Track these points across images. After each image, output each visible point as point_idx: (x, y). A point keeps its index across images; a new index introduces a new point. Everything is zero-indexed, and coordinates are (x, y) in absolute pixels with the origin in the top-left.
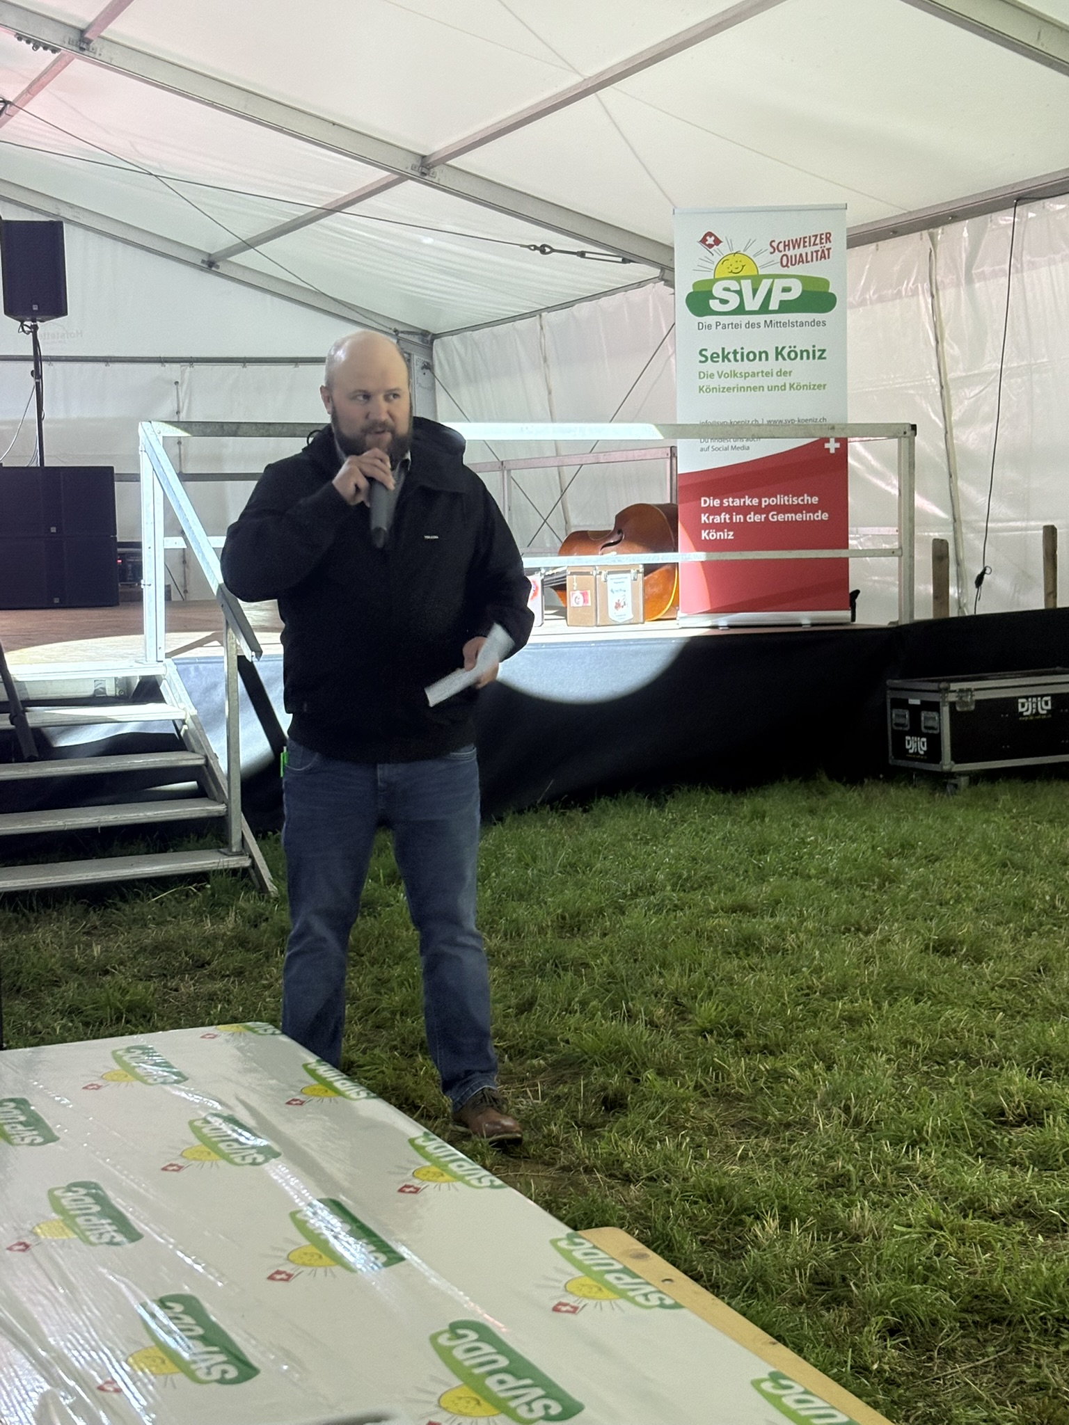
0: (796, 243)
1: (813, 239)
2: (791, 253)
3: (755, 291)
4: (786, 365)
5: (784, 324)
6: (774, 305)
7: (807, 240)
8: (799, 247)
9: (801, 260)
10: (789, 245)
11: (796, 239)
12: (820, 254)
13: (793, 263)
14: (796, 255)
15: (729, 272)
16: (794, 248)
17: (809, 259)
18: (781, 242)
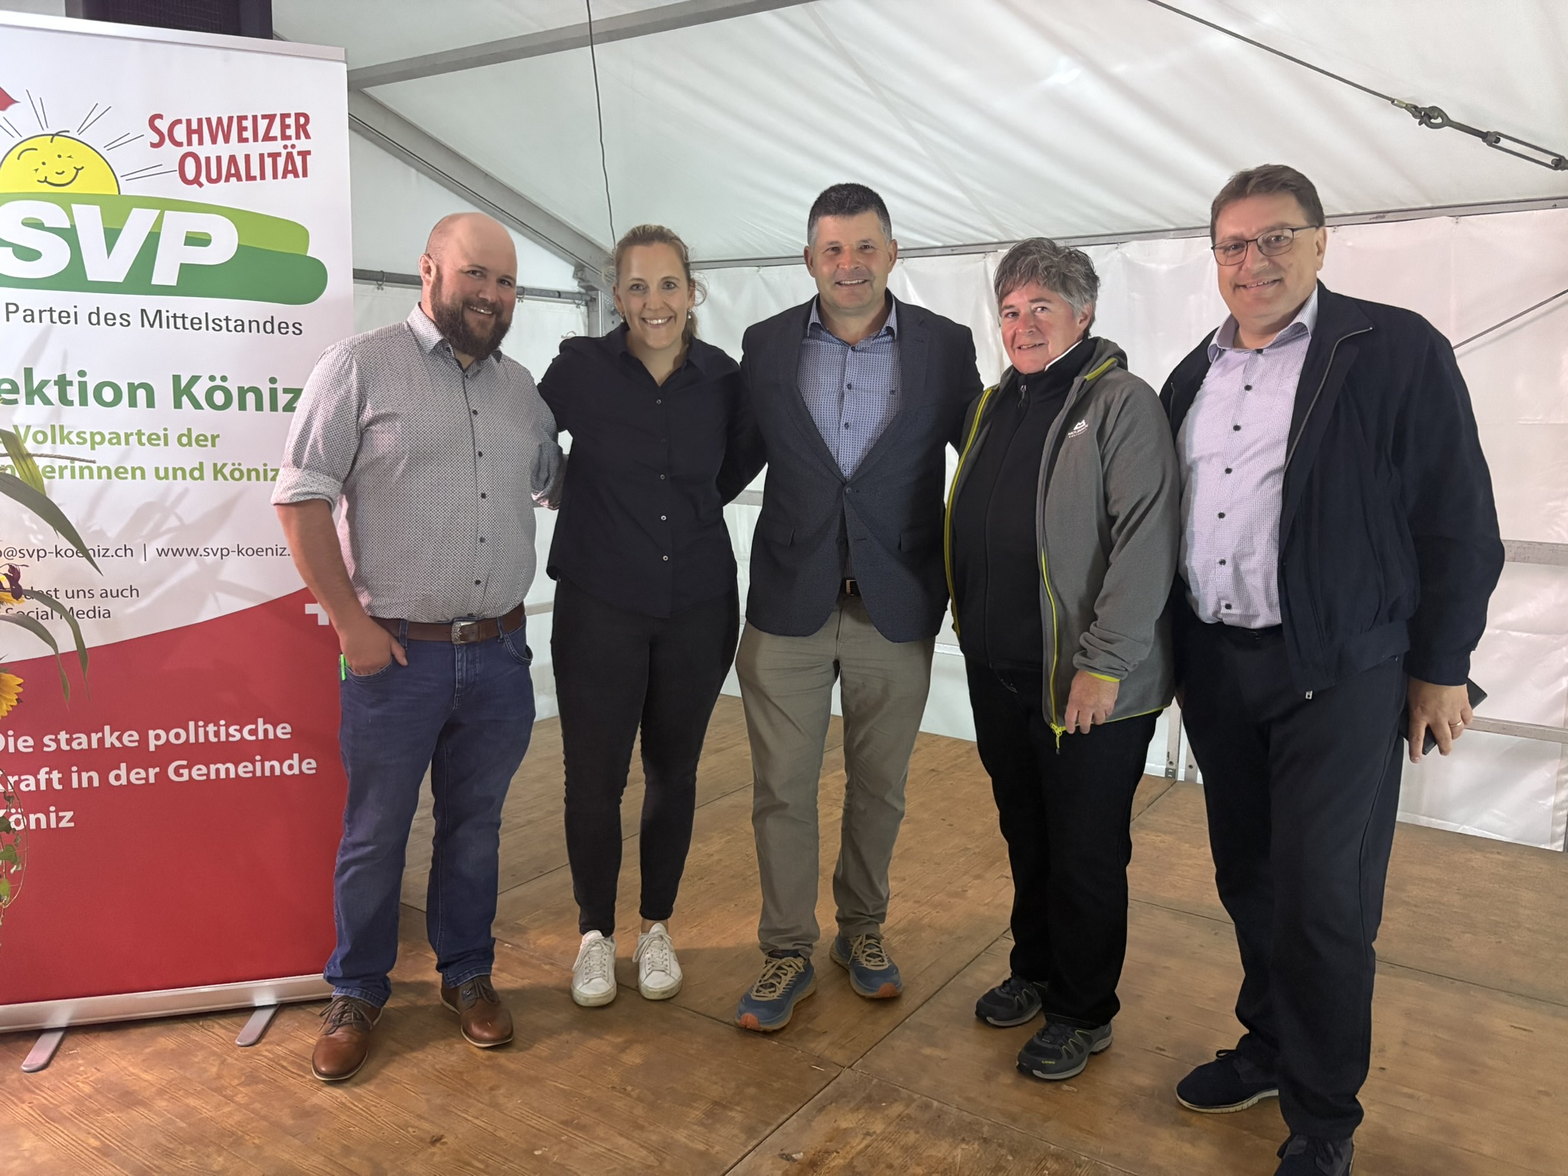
0: (219, 130)
1: (263, 125)
2: (206, 150)
3: (111, 237)
4: (205, 420)
5: (195, 324)
6: (165, 273)
7: (248, 123)
8: (227, 140)
9: (233, 171)
10: (199, 132)
11: (220, 120)
12: (281, 161)
13: (214, 175)
14: (219, 159)
15: (39, 181)
16: (214, 141)
17: (255, 171)
18: (179, 121)
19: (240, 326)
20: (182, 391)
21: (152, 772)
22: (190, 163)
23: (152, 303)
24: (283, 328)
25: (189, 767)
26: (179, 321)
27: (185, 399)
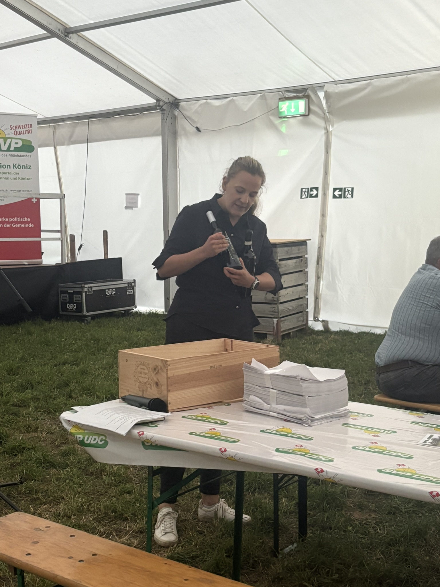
0: (19, 127)
1: (25, 126)
3: (5, 143)
4: (17, 170)
5: (16, 156)
6: (12, 148)
7: (23, 126)
8: (20, 128)
9: (21, 133)
10: (17, 127)
11: (20, 125)
12: (28, 131)
13: (19, 134)
14: (19, 131)
16: (19, 129)
17: (24, 133)
18: (14, 126)
19: (22, 156)
20: (14, 166)
21: (10, 225)
22: (15, 132)
23: (10, 153)
24: (28, 156)
25: (15, 225)
26: (14, 155)
27: (15, 167)
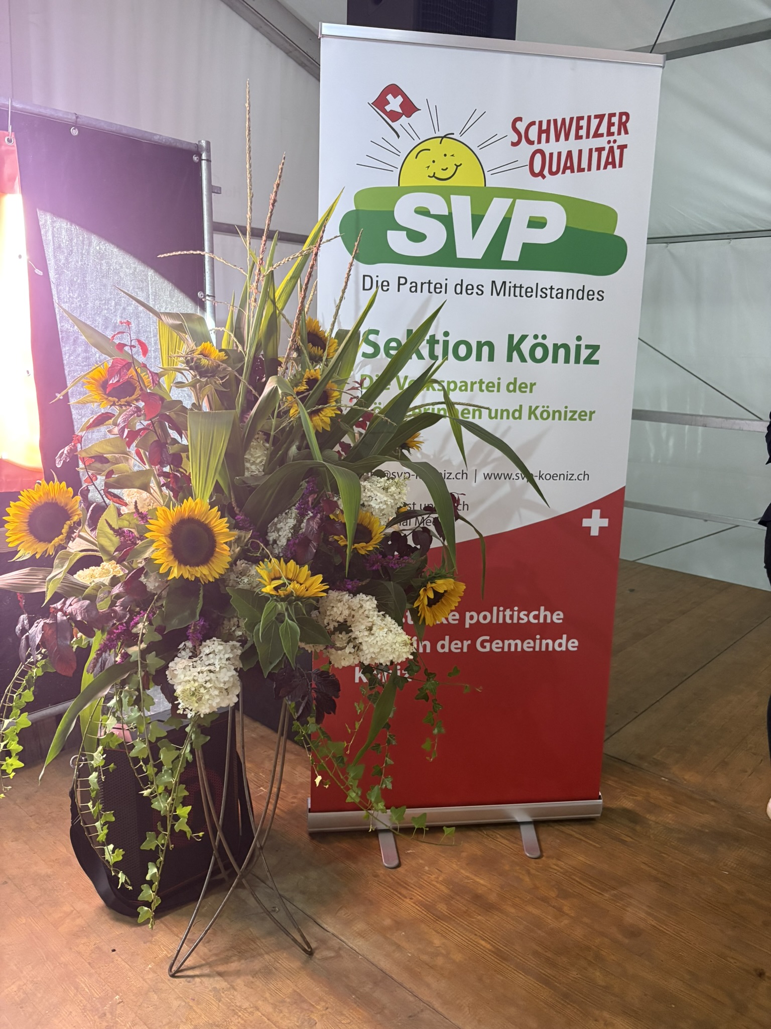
0: (562, 129)
1: (594, 123)
2: (552, 147)
4: (526, 371)
5: (529, 292)
6: (511, 252)
7: (583, 123)
8: (567, 138)
9: (569, 164)
10: (547, 131)
11: (564, 120)
12: (604, 154)
13: (554, 169)
14: (559, 154)
15: (429, 176)
16: (557, 139)
18: (533, 123)
19: (561, 294)
20: (514, 347)
21: (466, 643)
22: (538, 158)
23: (499, 275)
24: (590, 295)
25: (491, 641)
26: (518, 290)
27: (515, 354)
